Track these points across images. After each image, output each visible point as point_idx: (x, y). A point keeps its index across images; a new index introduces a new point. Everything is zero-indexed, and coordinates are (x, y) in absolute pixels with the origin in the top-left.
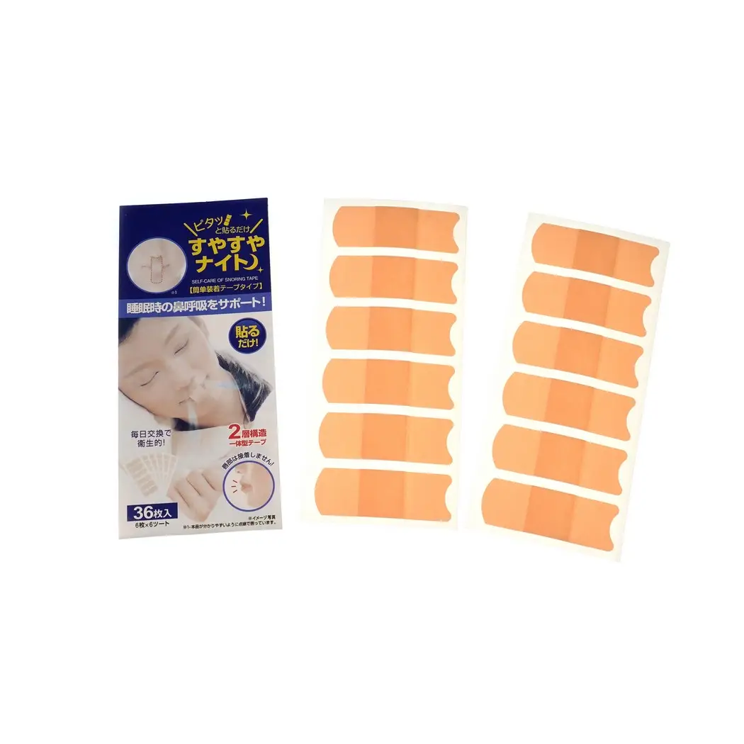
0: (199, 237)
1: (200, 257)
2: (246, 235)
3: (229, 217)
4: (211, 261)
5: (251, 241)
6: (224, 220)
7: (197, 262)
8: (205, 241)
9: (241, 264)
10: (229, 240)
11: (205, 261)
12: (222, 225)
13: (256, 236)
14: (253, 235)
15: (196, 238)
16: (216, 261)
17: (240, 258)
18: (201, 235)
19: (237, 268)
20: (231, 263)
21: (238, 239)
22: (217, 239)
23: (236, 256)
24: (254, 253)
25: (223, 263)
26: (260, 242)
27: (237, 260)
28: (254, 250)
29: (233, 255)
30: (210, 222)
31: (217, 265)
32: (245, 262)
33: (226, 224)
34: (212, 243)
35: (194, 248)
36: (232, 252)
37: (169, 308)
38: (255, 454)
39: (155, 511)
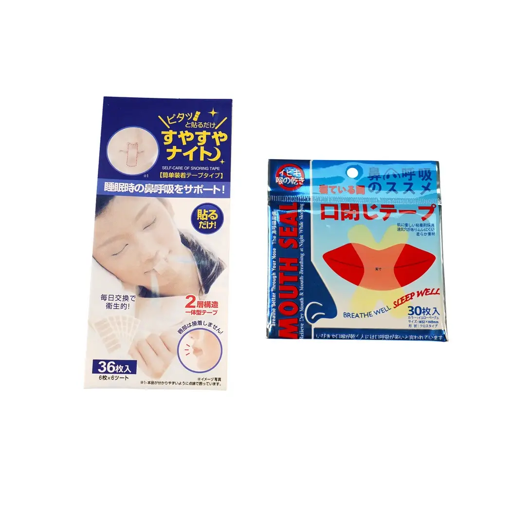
0: (170, 129)
1: (170, 146)
2: (212, 131)
3: (198, 113)
4: (180, 151)
5: (216, 136)
6: (193, 116)
7: (168, 150)
8: (175, 133)
9: (205, 156)
10: (197, 133)
11: (175, 150)
12: (192, 120)
13: (220, 132)
14: (217, 131)
15: (168, 130)
16: (184, 151)
17: (205, 150)
18: (173, 127)
19: (202, 159)
20: (197, 154)
21: (204, 134)
22: (186, 132)
23: (202, 148)
24: (218, 147)
25: (190, 153)
26: (223, 137)
27: (203, 152)
28: (218, 144)
29: (199, 147)
30: (181, 116)
31: (185, 154)
32: (210, 154)
33: (195, 119)
34: (182, 135)
35: (165, 138)
36: (199, 144)
37: (141, 188)
38: (207, 323)
39: (117, 367)
